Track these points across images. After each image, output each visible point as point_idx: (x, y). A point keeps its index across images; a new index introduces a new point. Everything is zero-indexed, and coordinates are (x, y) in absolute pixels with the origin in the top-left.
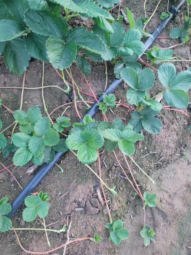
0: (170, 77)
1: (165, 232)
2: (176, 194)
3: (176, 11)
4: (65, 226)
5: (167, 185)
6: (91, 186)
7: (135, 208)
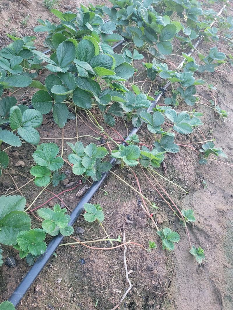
0: (174, 117)
1: (213, 254)
2: (210, 217)
3: (165, 90)
4: (119, 236)
5: (200, 210)
6: (135, 202)
7: (177, 231)
